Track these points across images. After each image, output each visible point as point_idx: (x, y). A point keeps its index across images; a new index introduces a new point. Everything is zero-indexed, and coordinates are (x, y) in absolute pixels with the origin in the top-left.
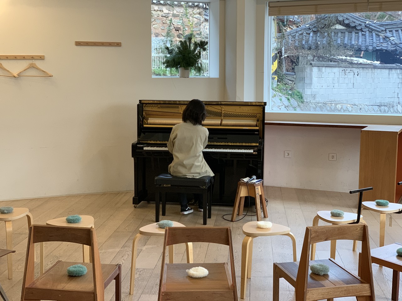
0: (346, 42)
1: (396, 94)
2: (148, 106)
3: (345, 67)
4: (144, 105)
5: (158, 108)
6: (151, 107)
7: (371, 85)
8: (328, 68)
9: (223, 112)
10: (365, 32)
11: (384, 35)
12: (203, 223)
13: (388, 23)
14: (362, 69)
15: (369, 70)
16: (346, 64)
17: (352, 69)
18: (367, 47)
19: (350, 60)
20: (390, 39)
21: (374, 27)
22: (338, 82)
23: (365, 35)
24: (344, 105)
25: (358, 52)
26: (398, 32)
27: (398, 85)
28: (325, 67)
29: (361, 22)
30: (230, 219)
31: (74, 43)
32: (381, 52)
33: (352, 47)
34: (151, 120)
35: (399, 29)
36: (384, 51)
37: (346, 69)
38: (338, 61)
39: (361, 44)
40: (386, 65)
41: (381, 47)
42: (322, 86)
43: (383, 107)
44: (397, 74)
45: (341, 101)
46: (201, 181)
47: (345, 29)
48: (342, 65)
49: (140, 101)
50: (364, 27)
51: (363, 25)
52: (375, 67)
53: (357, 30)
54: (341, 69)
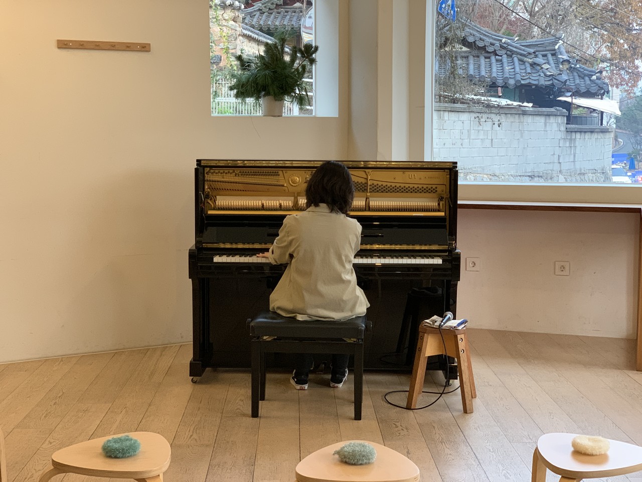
0: (471, 72)
1: (556, 157)
2: (214, 172)
3: (478, 112)
4: (205, 169)
5: (236, 175)
6: (221, 173)
7: (519, 142)
8: (453, 113)
9: (369, 183)
10: (501, 56)
11: (532, 60)
12: (353, 415)
13: (531, 43)
14: (504, 115)
15: (515, 117)
16: (480, 108)
17: (489, 116)
18: (506, 80)
19: (486, 101)
20: (542, 68)
21: (516, 48)
22: (469, 136)
23: (501, 60)
24: (478, 175)
25: (492, 88)
26: (546, 58)
27: (559, 143)
28: (448, 111)
29: (495, 39)
30: (404, 404)
31: (55, 44)
32: (528, 88)
33: (482, 80)
34: (221, 201)
35: (548, 52)
36: (533, 87)
37: (480, 116)
38: (469, 101)
39: (496, 76)
40: (540, 109)
41: (528, 80)
42: (444, 144)
43: (538, 178)
44: (557, 125)
45: (474, 169)
47: (467, 51)
48: (474, 109)
49: (199, 161)
50: (499, 48)
51: (497, 44)
52: (525, 113)
53: (488, 52)
54: (473, 115)
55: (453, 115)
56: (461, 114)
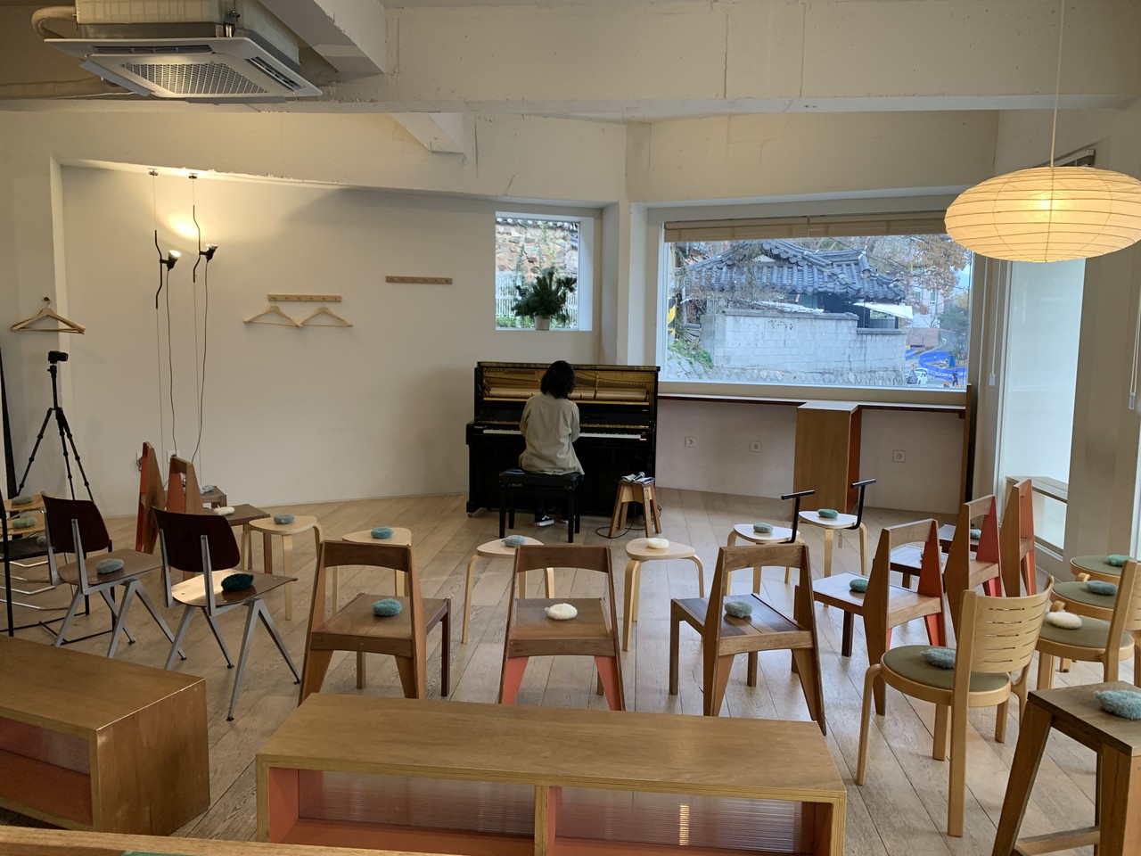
0: (774, 281)
1: (846, 356)
2: (490, 371)
3: (773, 317)
4: (483, 368)
7: (811, 343)
8: (748, 317)
9: (599, 381)
10: (802, 267)
11: (829, 271)
12: (568, 540)
13: (835, 254)
14: (797, 319)
15: (807, 321)
16: (774, 313)
17: (782, 320)
18: (804, 288)
19: (780, 307)
20: (838, 278)
21: (816, 259)
22: (763, 338)
23: (802, 271)
24: (771, 371)
25: (791, 294)
26: (849, 267)
27: (850, 344)
28: (744, 316)
29: (797, 252)
30: (607, 535)
31: (385, 279)
32: (825, 295)
33: (783, 288)
34: (494, 391)
35: (852, 262)
36: (830, 294)
37: (774, 320)
38: (763, 308)
39: (796, 285)
40: (832, 314)
41: (825, 288)
42: (740, 344)
43: (828, 375)
45: (767, 366)
46: (566, 479)
47: (774, 262)
48: (769, 314)
49: (479, 363)
50: (801, 259)
51: (800, 256)
52: (817, 317)
53: (791, 263)
54: (767, 320)
55: (749, 320)
56: (756, 318)
